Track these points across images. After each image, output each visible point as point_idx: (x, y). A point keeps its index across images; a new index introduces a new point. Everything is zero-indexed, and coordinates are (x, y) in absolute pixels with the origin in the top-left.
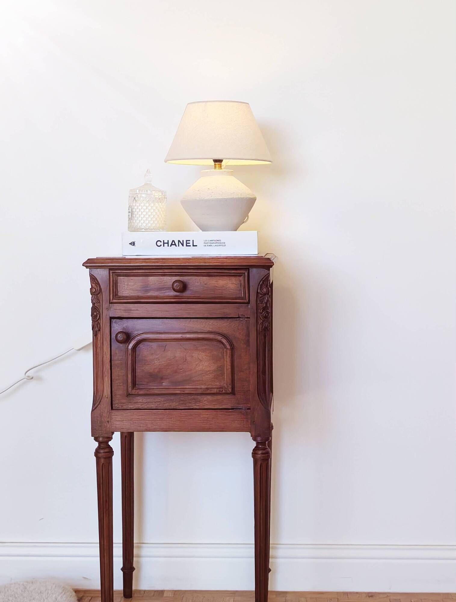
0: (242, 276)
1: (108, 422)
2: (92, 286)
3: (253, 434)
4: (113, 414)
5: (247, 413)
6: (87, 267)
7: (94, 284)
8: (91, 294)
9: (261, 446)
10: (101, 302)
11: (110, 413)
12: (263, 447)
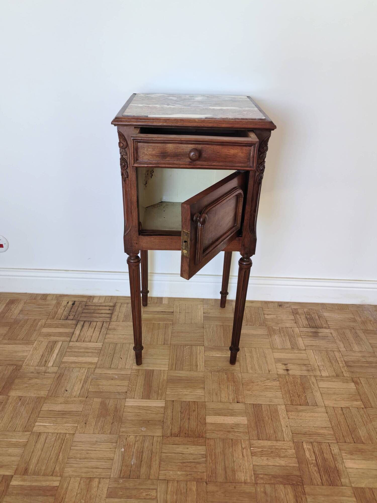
0: (253, 147)
1: (137, 243)
2: (120, 141)
3: (242, 252)
4: (140, 238)
5: (239, 239)
6: (115, 125)
7: (122, 140)
8: (120, 148)
9: (245, 260)
10: (128, 155)
11: (138, 238)
12: (248, 260)
